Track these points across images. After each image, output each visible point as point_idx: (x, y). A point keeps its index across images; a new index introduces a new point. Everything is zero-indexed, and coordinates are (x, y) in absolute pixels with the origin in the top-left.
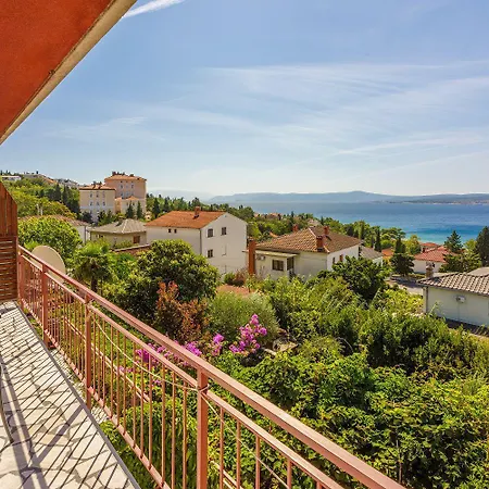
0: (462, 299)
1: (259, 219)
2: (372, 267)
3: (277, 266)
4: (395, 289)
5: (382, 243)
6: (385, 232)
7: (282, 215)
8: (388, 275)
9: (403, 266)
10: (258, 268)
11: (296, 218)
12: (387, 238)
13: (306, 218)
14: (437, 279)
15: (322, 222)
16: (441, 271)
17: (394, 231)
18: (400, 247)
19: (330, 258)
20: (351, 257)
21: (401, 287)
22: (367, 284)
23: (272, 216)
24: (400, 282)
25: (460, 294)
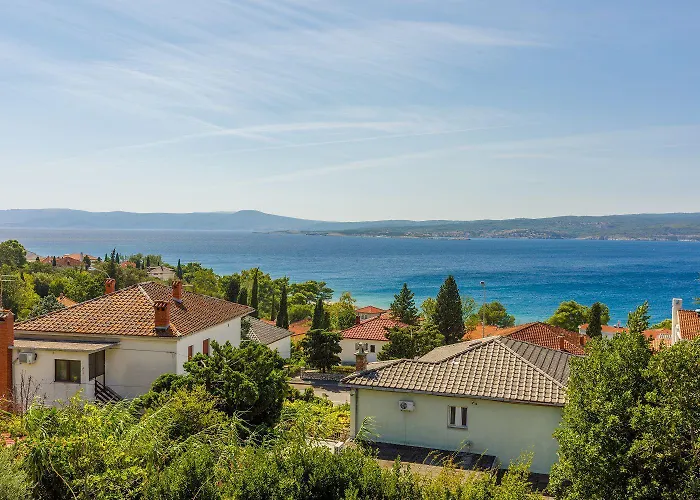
0: (410, 406)
1: (37, 268)
2: (260, 360)
3: (66, 372)
4: (308, 398)
5: (291, 310)
6: (297, 288)
7: (93, 257)
8: (298, 372)
9: (322, 353)
10: (17, 381)
11: (122, 265)
12: (300, 301)
13: (145, 264)
14: (372, 374)
15: (179, 272)
16: (382, 358)
17: (312, 288)
18: (321, 317)
19: (182, 347)
20: (222, 344)
21: (318, 393)
22: (251, 396)
23: (68, 261)
24: (317, 384)
25: (407, 397)
